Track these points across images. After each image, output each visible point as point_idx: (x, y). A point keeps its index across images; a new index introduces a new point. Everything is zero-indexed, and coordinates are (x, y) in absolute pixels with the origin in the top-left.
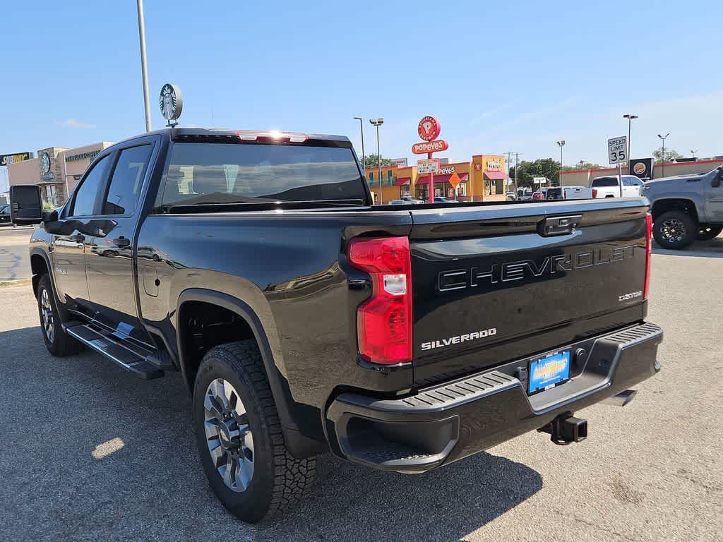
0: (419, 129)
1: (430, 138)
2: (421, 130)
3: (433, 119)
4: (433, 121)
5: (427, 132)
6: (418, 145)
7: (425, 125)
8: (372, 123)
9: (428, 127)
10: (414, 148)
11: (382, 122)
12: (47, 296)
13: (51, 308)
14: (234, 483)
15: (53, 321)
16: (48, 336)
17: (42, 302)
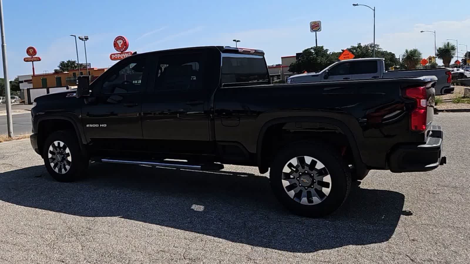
0: (114, 44)
1: (122, 50)
2: (116, 45)
3: (123, 38)
4: (124, 39)
5: (120, 46)
6: (114, 54)
7: (118, 42)
8: (80, 39)
9: (120, 43)
10: (111, 57)
11: (88, 39)
12: (62, 144)
13: (67, 151)
14: (310, 201)
15: (70, 159)
16: (57, 170)
17: (51, 148)
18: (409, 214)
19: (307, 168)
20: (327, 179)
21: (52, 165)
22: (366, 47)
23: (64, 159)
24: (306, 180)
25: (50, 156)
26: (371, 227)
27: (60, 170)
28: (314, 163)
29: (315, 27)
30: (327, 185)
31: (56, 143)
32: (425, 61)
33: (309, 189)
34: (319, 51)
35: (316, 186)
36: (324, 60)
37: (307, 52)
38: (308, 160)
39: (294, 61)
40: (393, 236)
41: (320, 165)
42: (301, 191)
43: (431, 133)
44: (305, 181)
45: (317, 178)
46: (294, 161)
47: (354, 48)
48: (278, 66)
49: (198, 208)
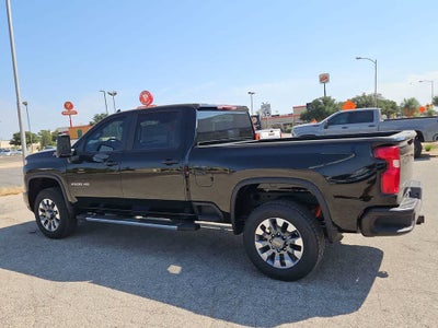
1: (147, 104)
2: (141, 99)
3: (148, 92)
4: (148, 94)
5: (145, 100)
7: (144, 96)
8: (109, 94)
9: (146, 97)
11: (116, 94)
12: (50, 202)
13: (56, 208)
14: (283, 264)
15: (58, 216)
16: (47, 227)
17: (41, 206)
18: (384, 275)
19: (279, 230)
20: (299, 242)
21: (43, 222)
22: (370, 97)
23: (53, 217)
24: (278, 242)
25: (40, 213)
26: (343, 294)
27: (50, 227)
28: (285, 226)
29: (324, 79)
30: (298, 248)
31: (45, 201)
32: (422, 109)
33: (282, 252)
34: (327, 101)
35: (289, 249)
36: (331, 109)
37: (316, 102)
38: (280, 222)
39: (305, 110)
40: (364, 305)
41: (291, 228)
42: (274, 254)
43: (409, 190)
44: (278, 244)
45: (290, 241)
46: (267, 223)
47: (359, 98)
48: (290, 115)
49: (175, 269)
